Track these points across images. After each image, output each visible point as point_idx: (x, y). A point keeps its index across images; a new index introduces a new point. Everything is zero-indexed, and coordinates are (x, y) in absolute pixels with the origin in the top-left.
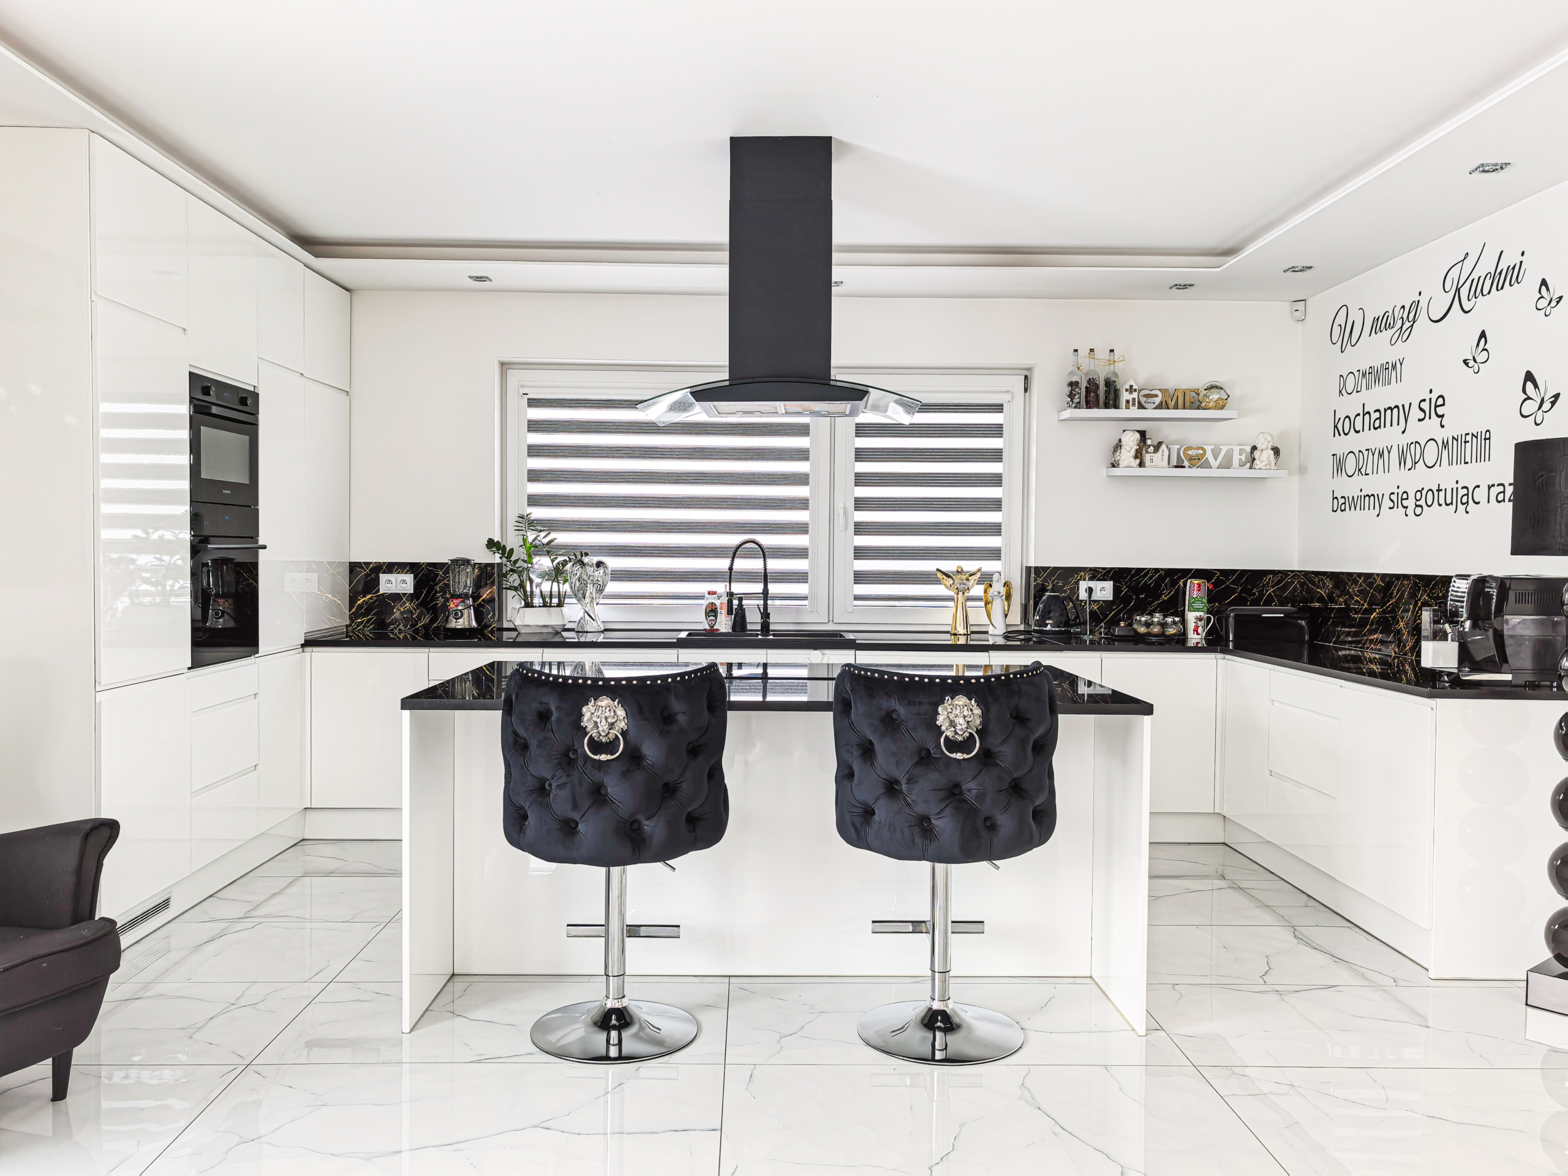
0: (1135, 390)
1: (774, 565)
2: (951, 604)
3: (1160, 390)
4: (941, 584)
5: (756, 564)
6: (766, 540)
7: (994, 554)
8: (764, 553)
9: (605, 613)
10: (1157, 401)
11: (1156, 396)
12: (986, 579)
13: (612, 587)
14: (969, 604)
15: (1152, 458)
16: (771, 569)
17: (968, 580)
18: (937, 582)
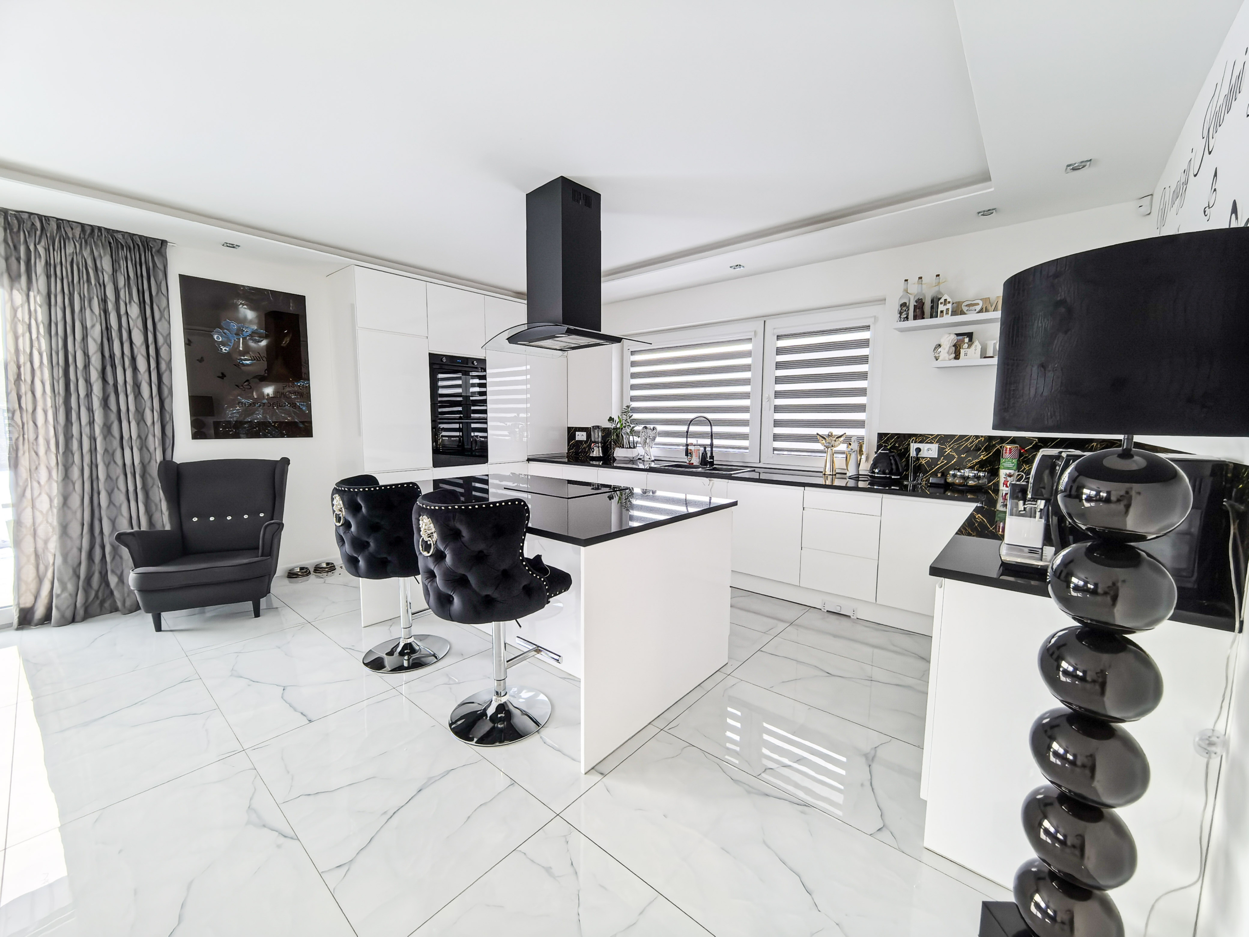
0: (949, 302)
1: (716, 429)
2: (825, 455)
3: (981, 300)
4: (819, 442)
5: (707, 429)
6: (710, 416)
7: (860, 424)
8: (710, 423)
9: (655, 452)
10: (978, 308)
11: (978, 304)
12: (848, 440)
13: (659, 440)
14: (835, 455)
15: (966, 352)
16: (715, 432)
17: (835, 441)
18: (817, 441)
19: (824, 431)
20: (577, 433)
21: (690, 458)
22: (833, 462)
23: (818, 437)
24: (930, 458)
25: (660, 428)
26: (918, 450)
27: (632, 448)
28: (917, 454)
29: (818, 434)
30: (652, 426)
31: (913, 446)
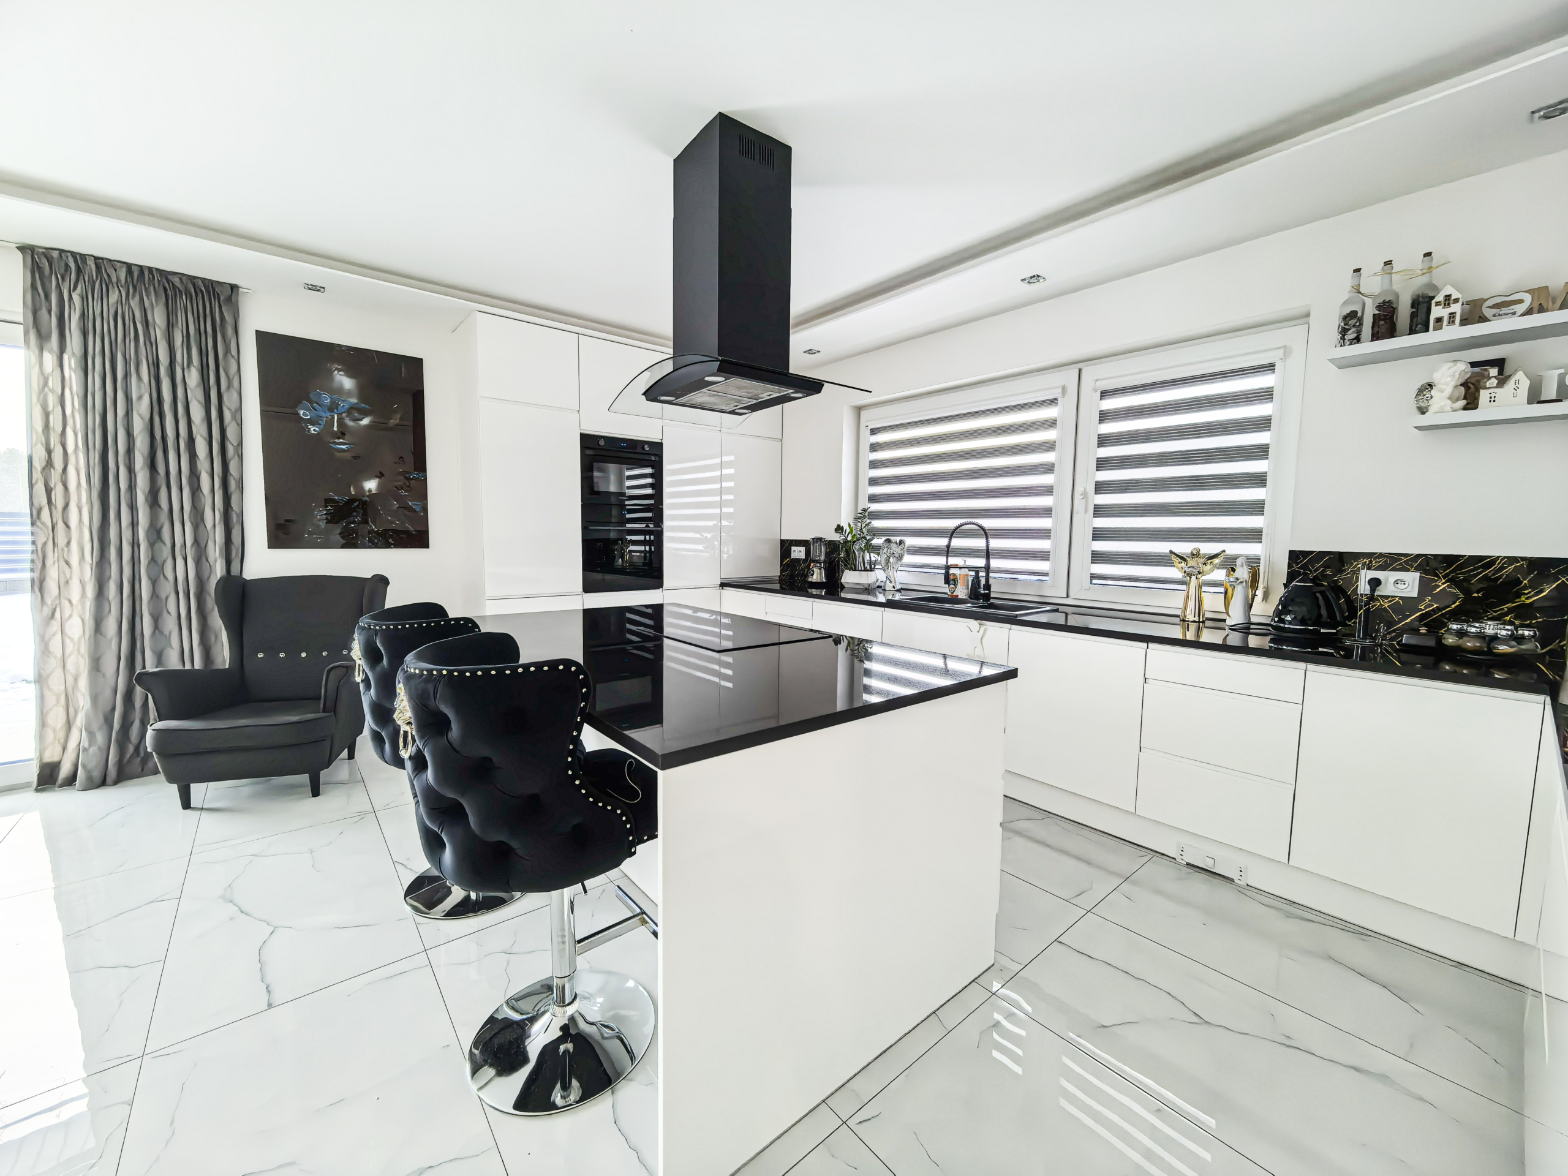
0: (1456, 301)
1: (995, 544)
2: (1184, 587)
3: (1528, 291)
4: (1174, 566)
5: (980, 543)
6: (988, 523)
7: (1255, 535)
8: (986, 533)
9: (902, 577)
10: (1521, 308)
11: (1521, 301)
12: (1230, 565)
13: (908, 559)
14: (1204, 589)
15: (1493, 395)
16: (993, 548)
17: (1205, 564)
18: (1171, 564)
19: (1184, 548)
20: (793, 548)
21: (953, 588)
22: (1199, 601)
23: (1173, 556)
24: (1401, 598)
25: (910, 541)
26: (1375, 583)
27: (868, 571)
28: (1373, 590)
29: (1171, 552)
30: (898, 539)
31: (1366, 575)
